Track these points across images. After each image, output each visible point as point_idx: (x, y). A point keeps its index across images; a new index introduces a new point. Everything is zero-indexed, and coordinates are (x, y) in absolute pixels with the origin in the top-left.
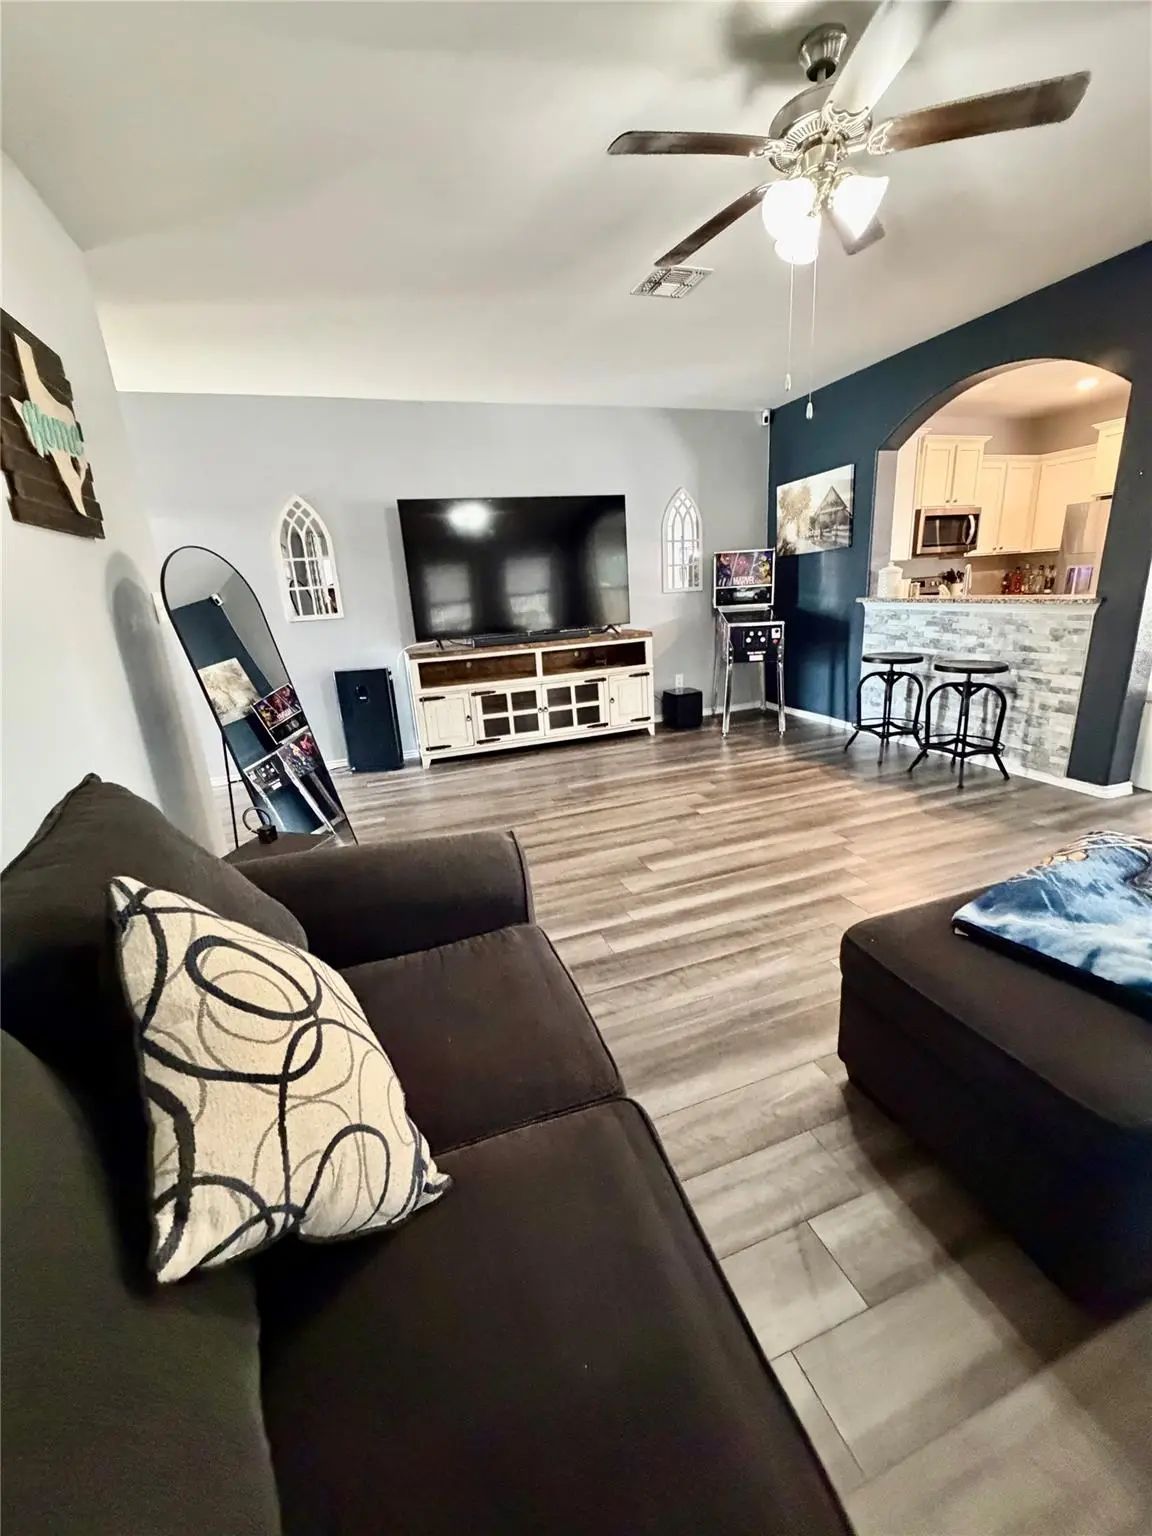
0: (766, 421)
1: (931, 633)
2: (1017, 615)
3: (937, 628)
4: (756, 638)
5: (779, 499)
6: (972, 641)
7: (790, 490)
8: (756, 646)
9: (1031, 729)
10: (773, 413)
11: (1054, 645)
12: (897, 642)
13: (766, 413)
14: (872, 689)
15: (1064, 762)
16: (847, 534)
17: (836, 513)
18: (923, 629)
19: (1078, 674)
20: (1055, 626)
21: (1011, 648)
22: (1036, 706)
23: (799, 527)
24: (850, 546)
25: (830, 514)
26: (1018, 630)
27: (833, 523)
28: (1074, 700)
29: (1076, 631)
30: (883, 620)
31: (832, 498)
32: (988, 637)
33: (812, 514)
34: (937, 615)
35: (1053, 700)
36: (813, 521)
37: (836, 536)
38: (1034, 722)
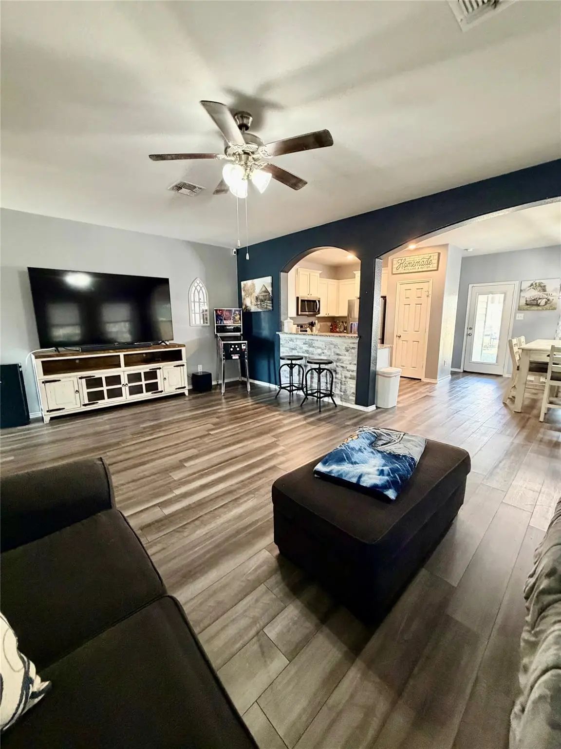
0: (235, 253)
1: (305, 347)
2: (334, 341)
3: (307, 346)
4: (234, 348)
5: (242, 287)
6: (319, 351)
7: (247, 284)
8: (235, 352)
9: (342, 386)
10: (238, 250)
11: (347, 353)
12: (293, 351)
13: (235, 250)
14: (285, 371)
15: (354, 398)
16: (271, 305)
17: (266, 295)
18: (303, 346)
19: (355, 364)
20: (346, 346)
21: (333, 354)
22: (343, 377)
23: (251, 300)
24: (273, 310)
25: (264, 296)
26: (335, 347)
27: (265, 300)
28: (355, 374)
29: (353, 348)
30: (287, 342)
31: (264, 289)
32: (325, 349)
33: (257, 295)
34: (307, 340)
35: (348, 374)
36: (257, 298)
37: (267, 305)
38: (343, 383)
